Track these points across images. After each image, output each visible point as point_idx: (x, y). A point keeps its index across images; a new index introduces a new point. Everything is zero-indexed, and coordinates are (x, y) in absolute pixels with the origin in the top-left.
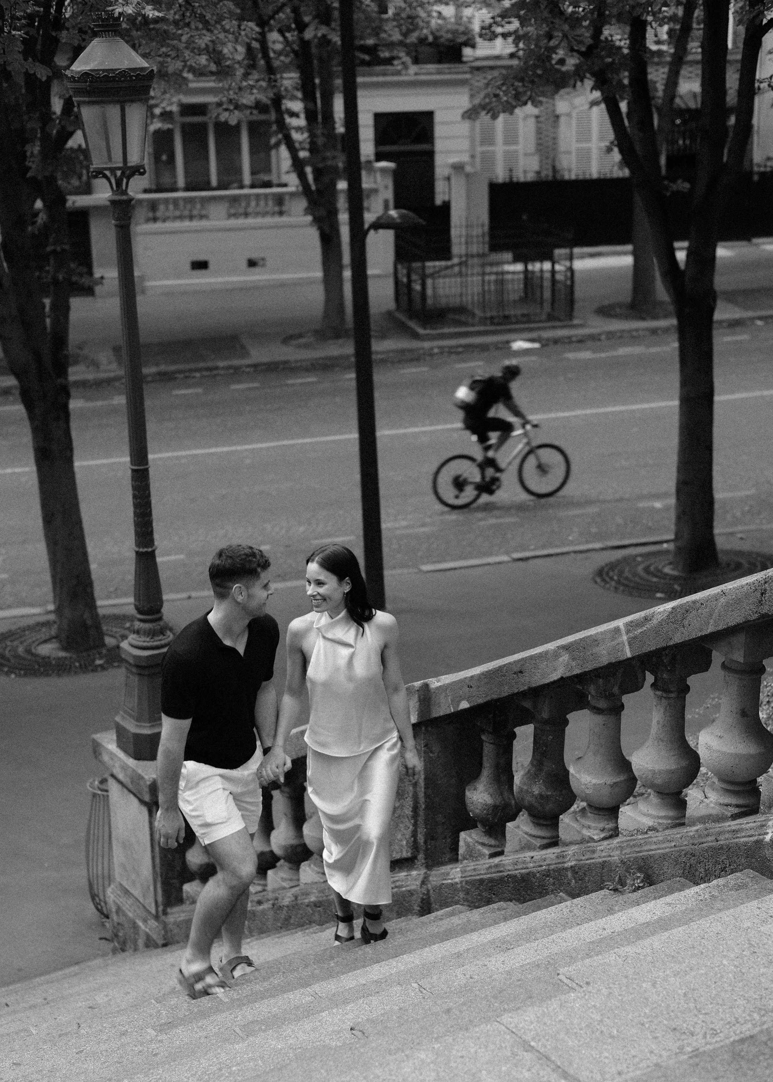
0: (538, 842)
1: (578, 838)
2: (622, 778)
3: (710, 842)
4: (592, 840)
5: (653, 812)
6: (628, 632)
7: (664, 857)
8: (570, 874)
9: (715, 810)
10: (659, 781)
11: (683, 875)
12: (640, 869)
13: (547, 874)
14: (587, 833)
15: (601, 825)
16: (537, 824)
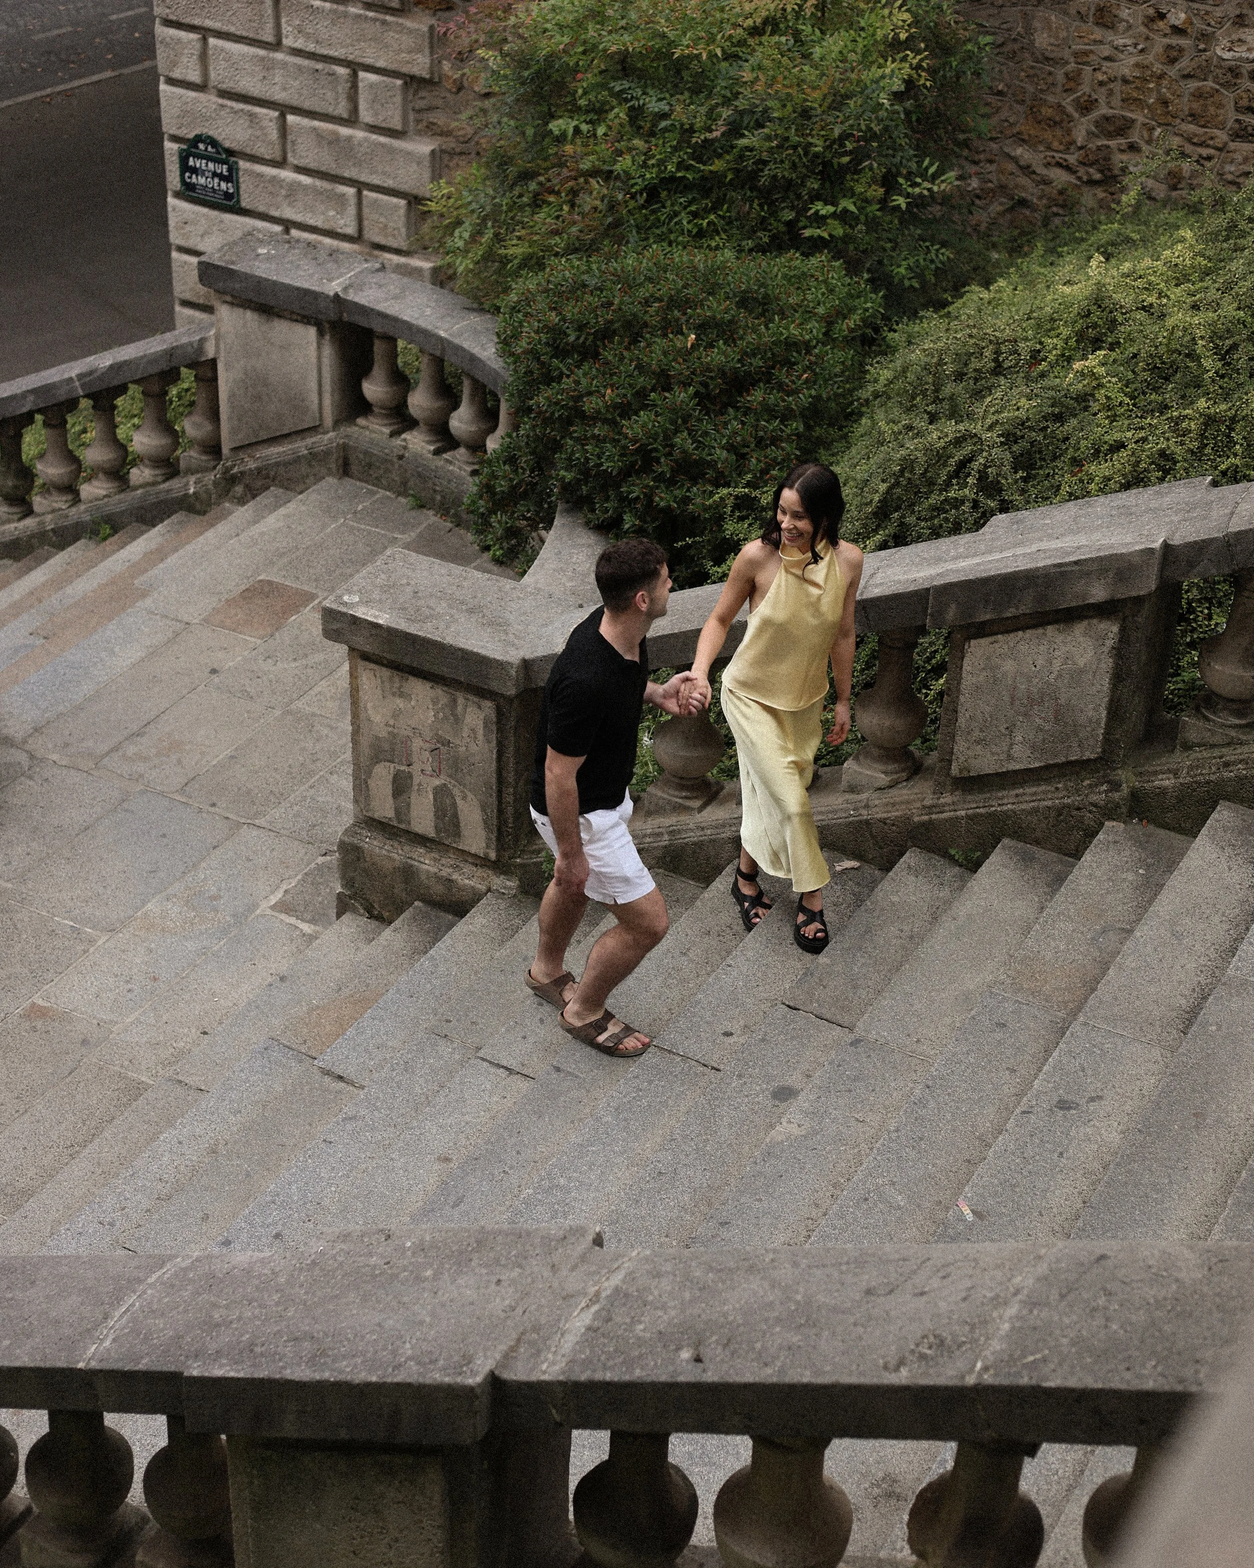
0: (16, 517)
1: (49, 509)
2: (74, 467)
3: (152, 499)
4: (60, 509)
5: (105, 485)
6: (79, 380)
7: (122, 512)
8: (51, 534)
9: (151, 479)
10: (107, 466)
11: (137, 521)
12: (106, 523)
13: (32, 536)
14: (56, 505)
15: (64, 498)
16: (11, 505)
